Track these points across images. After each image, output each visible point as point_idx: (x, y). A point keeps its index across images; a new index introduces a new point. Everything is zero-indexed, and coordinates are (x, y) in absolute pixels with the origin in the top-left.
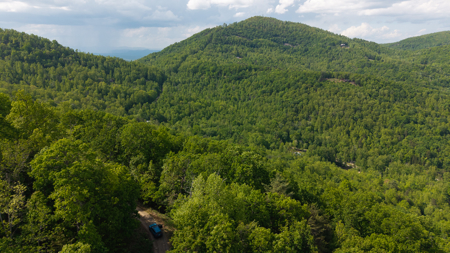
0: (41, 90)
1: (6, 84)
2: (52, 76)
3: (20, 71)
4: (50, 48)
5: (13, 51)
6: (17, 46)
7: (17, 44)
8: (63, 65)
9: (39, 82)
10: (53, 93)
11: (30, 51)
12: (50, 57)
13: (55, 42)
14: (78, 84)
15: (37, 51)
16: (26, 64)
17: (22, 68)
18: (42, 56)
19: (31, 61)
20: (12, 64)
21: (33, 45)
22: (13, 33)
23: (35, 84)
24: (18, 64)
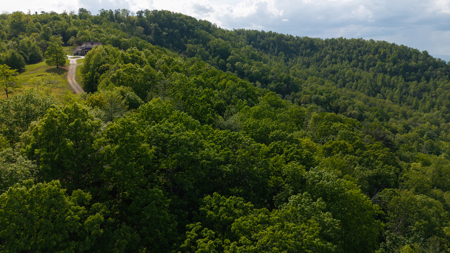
0: (396, 107)
1: (364, 96)
2: (412, 91)
3: (379, 84)
4: (417, 60)
5: (379, 62)
6: (384, 57)
7: (385, 55)
8: (428, 79)
9: (396, 97)
10: (408, 112)
11: (395, 62)
12: (415, 69)
13: (426, 53)
14: (441, 104)
15: (403, 62)
16: (387, 77)
17: (383, 81)
18: (407, 68)
19: (393, 73)
20: (375, 76)
21: (400, 57)
22: (384, 44)
23: (391, 98)
24: (380, 76)
